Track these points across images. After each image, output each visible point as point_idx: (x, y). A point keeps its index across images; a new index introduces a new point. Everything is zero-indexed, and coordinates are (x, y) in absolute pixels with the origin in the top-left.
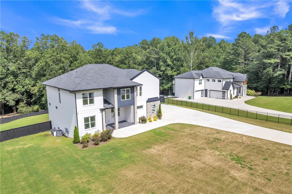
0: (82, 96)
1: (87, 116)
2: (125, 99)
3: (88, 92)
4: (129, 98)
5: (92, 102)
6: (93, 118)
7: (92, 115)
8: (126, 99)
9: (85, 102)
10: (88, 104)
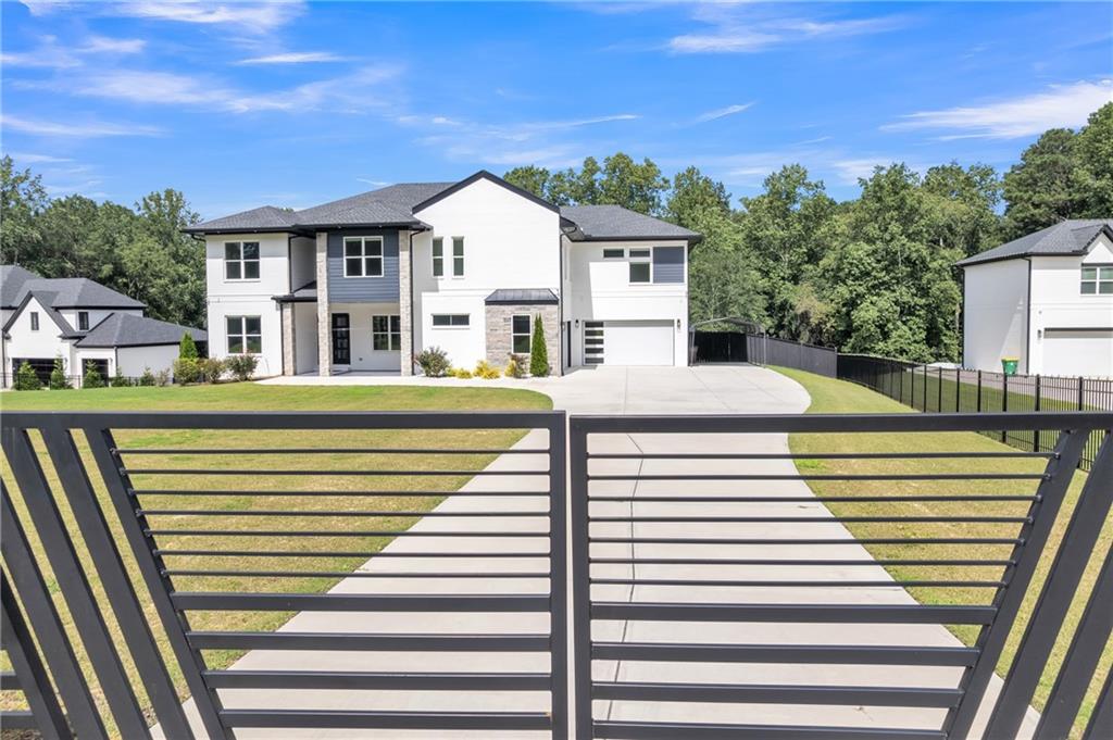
0: (222, 250)
1: (235, 313)
2: (360, 274)
3: (241, 240)
4: (380, 274)
5: (253, 271)
6: (254, 324)
7: (252, 313)
8: (364, 275)
9: (233, 272)
10: (240, 277)
